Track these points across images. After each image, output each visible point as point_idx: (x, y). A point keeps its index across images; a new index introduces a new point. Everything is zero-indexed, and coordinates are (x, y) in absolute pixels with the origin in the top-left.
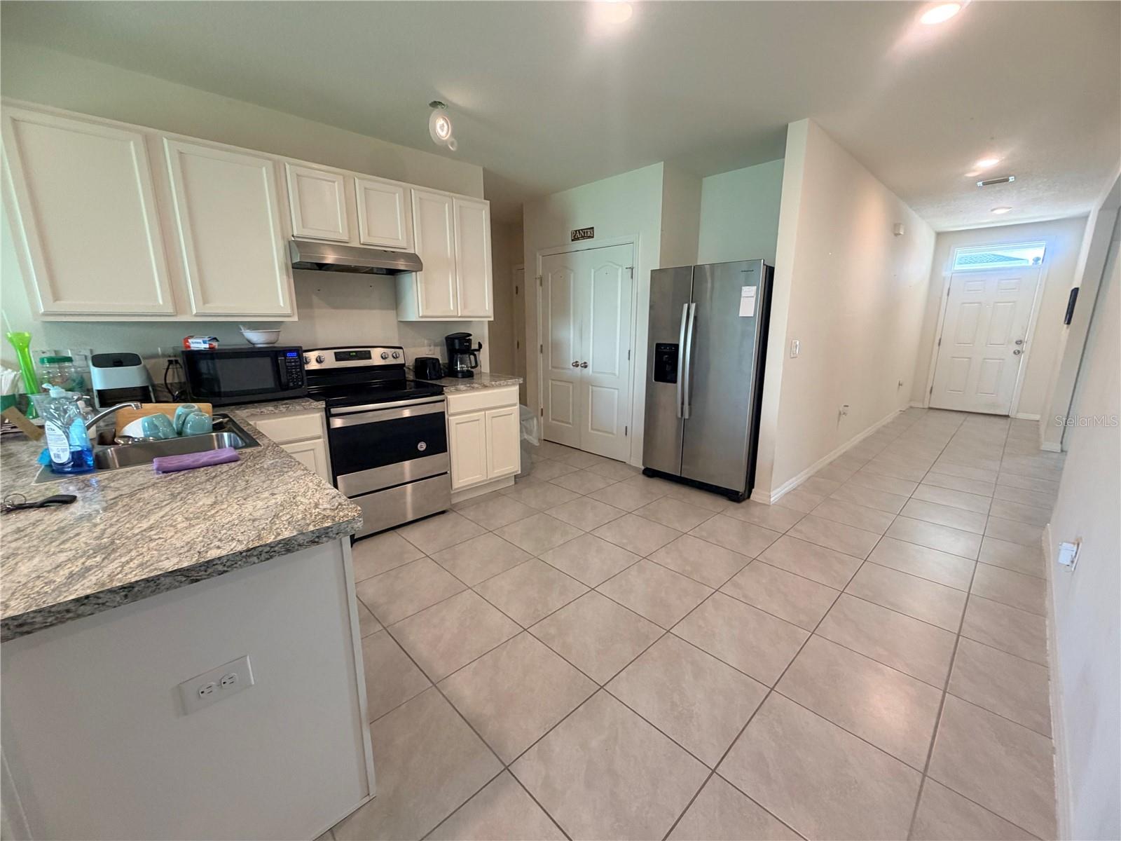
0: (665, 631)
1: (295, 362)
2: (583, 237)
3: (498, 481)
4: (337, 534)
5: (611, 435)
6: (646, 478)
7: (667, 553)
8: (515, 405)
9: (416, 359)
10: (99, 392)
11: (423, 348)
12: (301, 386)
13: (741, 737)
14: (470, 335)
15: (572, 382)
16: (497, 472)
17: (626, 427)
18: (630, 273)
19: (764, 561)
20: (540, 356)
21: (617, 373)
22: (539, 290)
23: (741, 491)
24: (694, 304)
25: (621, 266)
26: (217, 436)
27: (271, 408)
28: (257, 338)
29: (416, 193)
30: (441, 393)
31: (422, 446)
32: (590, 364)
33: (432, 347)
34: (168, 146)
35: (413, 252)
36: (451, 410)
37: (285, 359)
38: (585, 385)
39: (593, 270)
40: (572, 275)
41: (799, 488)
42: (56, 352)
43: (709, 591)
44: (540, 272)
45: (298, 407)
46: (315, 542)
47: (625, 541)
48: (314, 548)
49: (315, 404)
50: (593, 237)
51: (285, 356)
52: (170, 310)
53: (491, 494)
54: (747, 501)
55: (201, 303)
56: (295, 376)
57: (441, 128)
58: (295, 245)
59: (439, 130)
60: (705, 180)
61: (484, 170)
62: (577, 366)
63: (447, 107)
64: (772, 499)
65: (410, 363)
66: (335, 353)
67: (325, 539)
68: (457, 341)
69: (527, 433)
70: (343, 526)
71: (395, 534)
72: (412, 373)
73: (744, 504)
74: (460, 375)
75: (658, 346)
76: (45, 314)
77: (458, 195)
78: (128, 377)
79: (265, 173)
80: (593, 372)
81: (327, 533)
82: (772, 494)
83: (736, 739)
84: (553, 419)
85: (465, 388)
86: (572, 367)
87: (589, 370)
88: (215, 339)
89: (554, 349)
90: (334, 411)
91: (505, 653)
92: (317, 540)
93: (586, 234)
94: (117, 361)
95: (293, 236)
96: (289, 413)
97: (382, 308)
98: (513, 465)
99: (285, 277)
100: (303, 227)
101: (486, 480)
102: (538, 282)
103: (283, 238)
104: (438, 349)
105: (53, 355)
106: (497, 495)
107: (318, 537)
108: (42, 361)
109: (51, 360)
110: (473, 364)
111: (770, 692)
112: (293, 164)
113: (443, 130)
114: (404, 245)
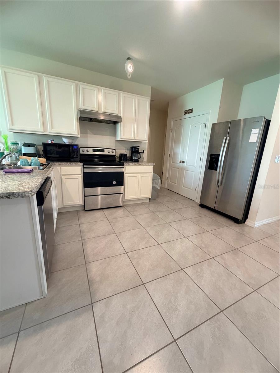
0: (181, 269)
1: (76, 149)
2: (188, 113)
3: (143, 199)
4: (18, 196)
5: (190, 190)
6: (200, 208)
7: (196, 237)
8: (151, 173)
9: (120, 154)
10: (23, 153)
11: (123, 151)
12: (77, 158)
13: (196, 329)
14: (139, 147)
15: (178, 168)
16: (142, 196)
17: (196, 187)
18: (205, 126)
19: (241, 251)
20: (169, 158)
21: (195, 166)
22: (171, 134)
23: (240, 219)
24: (229, 137)
25: (202, 123)
26: (38, 167)
27: (66, 163)
28: (66, 141)
29: (123, 94)
30: (123, 165)
31: (114, 183)
32: (185, 162)
33: (126, 150)
34: (45, 79)
35: (120, 115)
36: (127, 172)
37: (73, 148)
38: (183, 170)
39: (190, 126)
40: (183, 128)
41: (273, 223)
42: (16, 142)
43: (209, 257)
44: (172, 127)
45: (74, 164)
46: (8, 197)
47: (180, 229)
48: (7, 199)
49: (79, 163)
50: (192, 112)
51: (73, 147)
52: (42, 131)
53: (138, 203)
54: (243, 224)
55: (51, 129)
56: (75, 154)
57: (130, 68)
58: (81, 112)
59: (129, 69)
60: (244, 86)
61: (152, 88)
62: (181, 162)
63: (133, 60)
64: (255, 225)
65: (118, 155)
66: (93, 149)
67: (12, 197)
68: (134, 148)
69: (155, 184)
70: (20, 194)
71: (102, 211)
72: (118, 159)
73: (241, 225)
74: (134, 161)
75: (212, 155)
76: (10, 129)
77: (138, 95)
78: (31, 150)
79: (73, 88)
80: (186, 165)
81: (13, 195)
82: (256, 223)
83: (193, 329)
84: (171, 182)
85: (132, 164)
86: (179, 163)
87: (185, 165)
88: (53, 140)
89: (173, 155)
90: (85, 166)
91: (114, 260)
92: (9, 197)
93: (190, 111)
94: (29, 145)
95: (80, 108)
96: (71, 165)
97: (110, 136)
98: (149, 195)
99: (76, 122)
100: (84, 106)
101: (137, 198)
102: (171, 131)
103: (77, 109)
104: (128, 151)
105: (15, 142)
106: (141, 204)
107: (9, 195)
108: (11, 144)
109: (13, 144)
110: (139, 157)
111: (220, 312)
112: (82, 84)
113: (130, 69)
114: (117, 113)
